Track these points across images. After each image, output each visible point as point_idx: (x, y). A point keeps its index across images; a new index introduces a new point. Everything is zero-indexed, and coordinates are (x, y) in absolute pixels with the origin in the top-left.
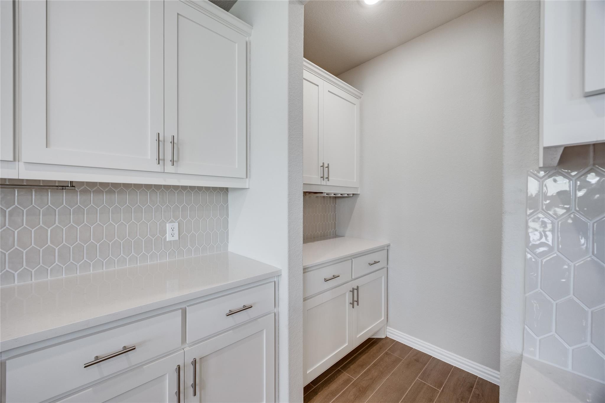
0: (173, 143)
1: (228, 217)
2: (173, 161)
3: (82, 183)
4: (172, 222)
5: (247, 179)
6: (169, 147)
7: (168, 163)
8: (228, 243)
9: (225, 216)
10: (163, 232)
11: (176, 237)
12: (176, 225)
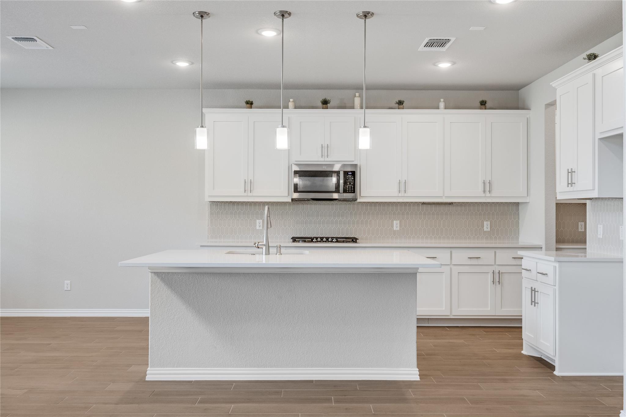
0: (490, 183)
1: (519, 220)
2: (490, 191)
3: (455, 203)
4: (487, 221)
5: (528, 197)
6: (488, 185)
7: (488, 192)
8: (519, 236)
9: (517, 219)
10: (483, 226)
11: (489, 230)
12: (489, 223)
